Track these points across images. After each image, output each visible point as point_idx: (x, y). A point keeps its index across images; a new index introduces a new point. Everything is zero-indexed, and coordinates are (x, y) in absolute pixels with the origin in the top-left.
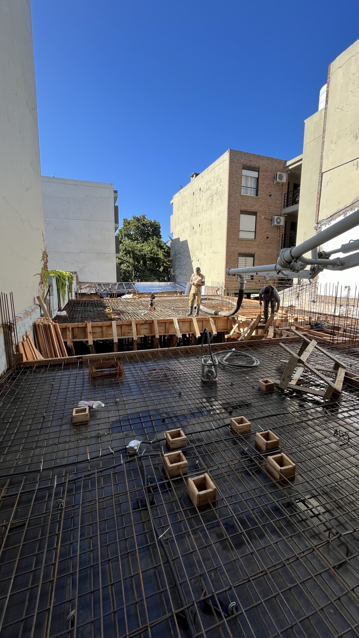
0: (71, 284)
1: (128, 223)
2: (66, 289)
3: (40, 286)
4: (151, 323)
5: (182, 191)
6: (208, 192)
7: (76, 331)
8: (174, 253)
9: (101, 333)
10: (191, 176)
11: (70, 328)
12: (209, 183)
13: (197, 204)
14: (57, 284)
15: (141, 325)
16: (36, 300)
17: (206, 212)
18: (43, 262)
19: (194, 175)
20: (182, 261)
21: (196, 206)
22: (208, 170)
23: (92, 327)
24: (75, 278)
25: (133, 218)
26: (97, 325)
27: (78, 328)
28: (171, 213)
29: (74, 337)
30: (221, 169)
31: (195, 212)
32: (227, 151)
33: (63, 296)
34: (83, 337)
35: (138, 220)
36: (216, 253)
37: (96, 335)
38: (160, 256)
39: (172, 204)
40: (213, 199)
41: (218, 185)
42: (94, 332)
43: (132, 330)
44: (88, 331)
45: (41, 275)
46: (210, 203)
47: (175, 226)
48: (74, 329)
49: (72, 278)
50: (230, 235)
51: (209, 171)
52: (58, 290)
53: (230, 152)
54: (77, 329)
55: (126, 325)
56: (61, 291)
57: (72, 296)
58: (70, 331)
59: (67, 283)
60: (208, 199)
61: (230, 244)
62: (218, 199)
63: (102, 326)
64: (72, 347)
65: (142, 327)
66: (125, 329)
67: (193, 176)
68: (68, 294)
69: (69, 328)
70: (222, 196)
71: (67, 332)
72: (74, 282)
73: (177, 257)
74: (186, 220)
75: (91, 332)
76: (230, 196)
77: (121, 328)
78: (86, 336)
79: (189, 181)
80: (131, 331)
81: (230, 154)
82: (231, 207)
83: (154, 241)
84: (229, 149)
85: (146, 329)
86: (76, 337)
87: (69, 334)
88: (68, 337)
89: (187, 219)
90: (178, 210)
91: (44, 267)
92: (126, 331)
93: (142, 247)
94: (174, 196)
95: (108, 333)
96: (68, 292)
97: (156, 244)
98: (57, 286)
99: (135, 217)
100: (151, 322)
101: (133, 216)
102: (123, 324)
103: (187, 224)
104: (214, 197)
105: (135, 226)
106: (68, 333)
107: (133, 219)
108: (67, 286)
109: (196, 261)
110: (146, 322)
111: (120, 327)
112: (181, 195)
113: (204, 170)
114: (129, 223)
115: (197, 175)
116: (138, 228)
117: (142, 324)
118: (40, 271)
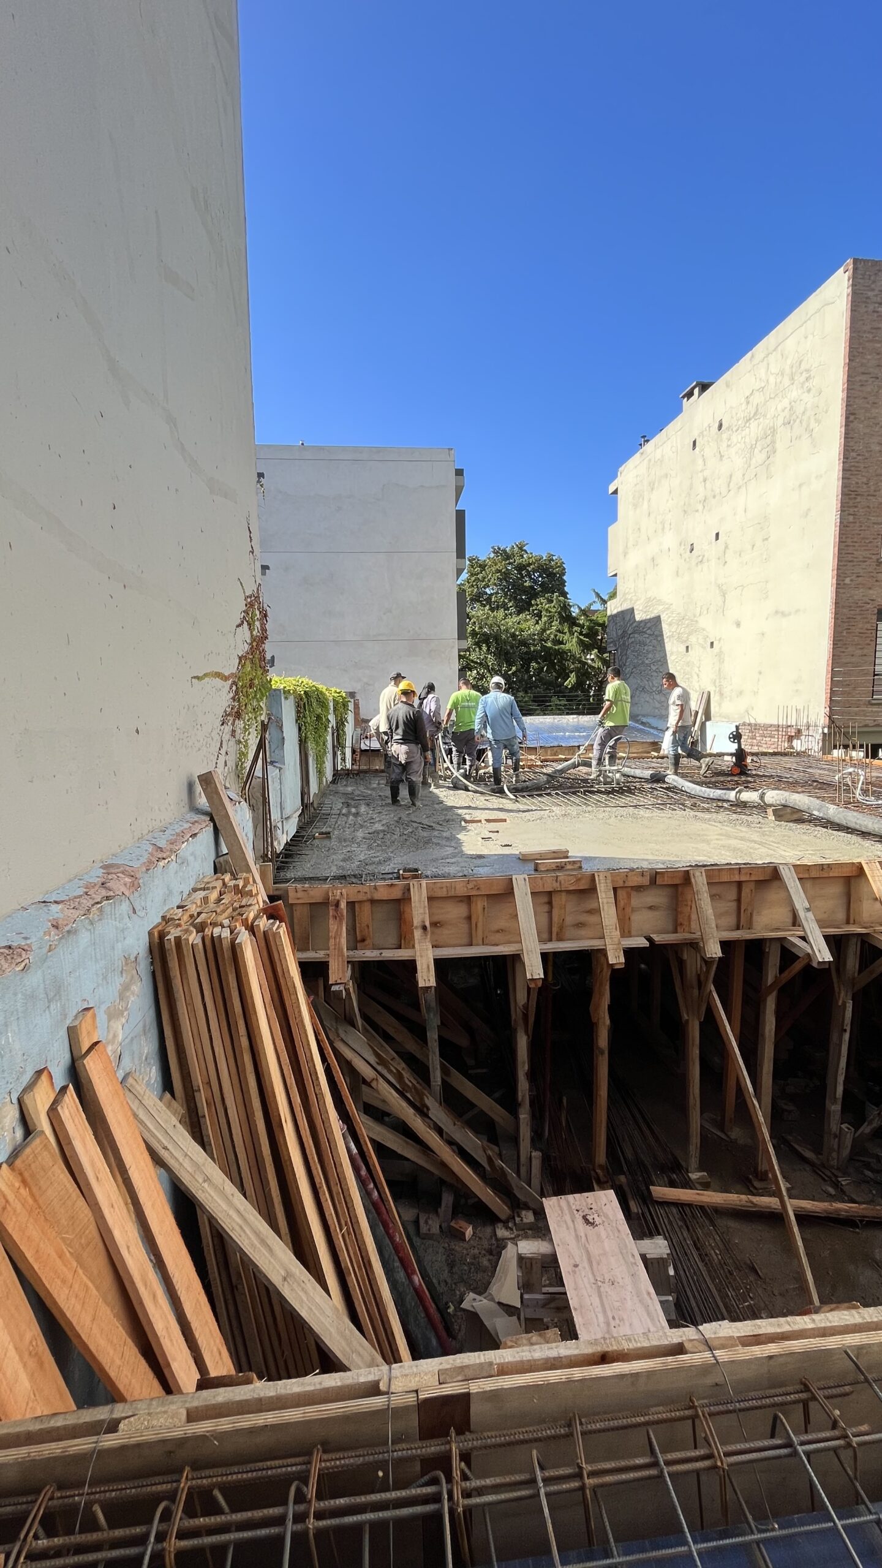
0: (341, 723)
1: (480, 566)
2: (329, 738)
3: (228, 728)
4: (675, 886)
5: (649, 447)
6: (753, 424)
7: (365, 914)
8: (620, 632)
9: (464, 927)
10: (683, 397)
11: (343, 905)
12: (757, 399)
13: (706, 473)
14: (298, 719)
15: (634, 894)
16: (198, 788)
17: (744, 489)
18: (244, 633)
19: (696, 391)
20: (648, 652)
21: (705, 480)
22: (753, 356)
23: (430, 899)
24: (351, 706)
25: (494, 552)
26: (452, 893)
27: (373, 902)
28: (614, 518)
29: (356, 941)
30: (810, 337)
31: (701, 497)
32: (842, 269)
33: (320, 761)
34: (392, 940)
35: (507, 556)
36: (783, 614)
37: (445, 933)
38: (567, 647)
39: (616, 492)
40: (773, 442)
41: (794, 393)
42: (436, 919)
43: (597, 911)
44: (417, 922)
45: (234, 683)
46: (759, 457)
47: (625, 554)
48: (357, 905)
49: (345, 705)
50: (850, 550)
51: (755, 361)
52: (302, 743)
53: (855, 269)
54: (367, 907)
55: (568, 892)
56: (311, 745)
57: (344, 760)
58: (341, 921)
59: (331, 717)
60: (752, 448)
61: (847, 581)
62: (799, 437)
63: (469, 897)
64: (347, 990)
65: (636, 900)
66: (568, 911)
67: (690, 395)
68: (335, 755)
69: (337, 904)
70: (813, 424)
71: (331, 921)
72: (350, 717)
73: (630, 641)
74: (663, 529)
75: (427, 924)
76: (852, 418)
77: (550, 903)
78: (403, 939)
79: (679, 410)
80: (592, 919)
81: (854, 277)
82: (854, 454)
83: (554, 606)
84: (850, 261)
85: (651, 908)
86: (363, 940)
87: (339, 932)
88: (332, 942)
89: (667, 526)
90: (635, 506)
91: (252, 650)
92: (569, 920)
93: (519, 623)
94: (621, 469)
95: (496, 926)
96: (334, 747)
97: (560, 613)
98: (300, 729)
99: (499, 549)
100: (677, 881)
101: (493, 548)
102: (556, 886)
103: (669, 540)
104: (778, 436)
105: (498, 571)
106: (333, 926)
107: (492, 555)
108: (330, 730)
109: (704, 648)
110: (655, 879)
111: (545, 899)
112: (646, 461)
113: (737, 360)
114: (483, 567)
115: (704, 387)
116: (506, 575)
117: (639, 888)
118: (231, 667)
